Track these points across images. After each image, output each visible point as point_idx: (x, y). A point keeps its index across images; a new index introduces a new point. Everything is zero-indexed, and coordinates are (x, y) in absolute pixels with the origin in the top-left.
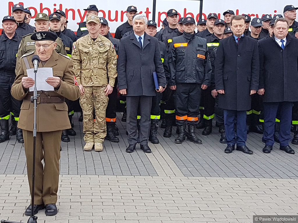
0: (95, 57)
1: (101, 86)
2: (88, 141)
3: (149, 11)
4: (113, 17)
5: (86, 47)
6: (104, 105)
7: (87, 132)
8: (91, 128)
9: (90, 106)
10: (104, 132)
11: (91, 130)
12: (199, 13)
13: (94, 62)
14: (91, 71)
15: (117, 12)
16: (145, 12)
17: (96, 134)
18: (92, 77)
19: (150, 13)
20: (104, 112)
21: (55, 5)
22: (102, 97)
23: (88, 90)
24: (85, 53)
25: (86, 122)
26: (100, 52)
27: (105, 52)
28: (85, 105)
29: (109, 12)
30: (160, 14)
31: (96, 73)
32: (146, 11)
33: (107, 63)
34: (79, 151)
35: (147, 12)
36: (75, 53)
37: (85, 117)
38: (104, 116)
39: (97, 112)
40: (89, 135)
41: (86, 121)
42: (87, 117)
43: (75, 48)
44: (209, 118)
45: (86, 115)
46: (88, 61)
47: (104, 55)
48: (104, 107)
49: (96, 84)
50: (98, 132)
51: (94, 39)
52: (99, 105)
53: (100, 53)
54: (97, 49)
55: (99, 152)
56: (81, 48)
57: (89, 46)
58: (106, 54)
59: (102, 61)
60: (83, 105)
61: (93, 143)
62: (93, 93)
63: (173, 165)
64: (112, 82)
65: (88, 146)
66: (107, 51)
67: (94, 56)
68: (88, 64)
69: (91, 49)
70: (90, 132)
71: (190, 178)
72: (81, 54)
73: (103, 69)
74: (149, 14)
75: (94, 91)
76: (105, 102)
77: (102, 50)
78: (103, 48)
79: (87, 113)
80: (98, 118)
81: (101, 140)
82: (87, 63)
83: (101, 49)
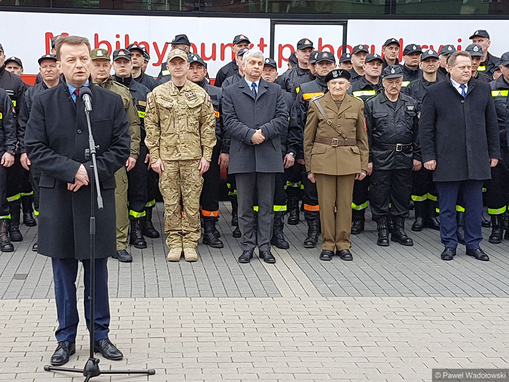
0: (182, 115)
1: (192, 160)
2: (173, 246)
3: (265, 43)
4: (208, 53)
5: (167, 100)
6: (197, 189)
7: (171, 233)
8: (177, 226)
9: (175, 191)
10: (198, 231)
11: (177, 229)
12: (341, 44)
13: (180, 122)
14: (176, 136)
15: (214, 45)
16: (258, 45)
17: (185, 235)
18: (178, 146)
19: (266, 46)
20: (198, 201)
21: (118, 36)
22: (194, 177)
23: (171, 167)
24: (166, 108)
25: (169, 216)
26: (190, 106)
27: (197, 107)
28: (168, 189)
29: (203, 45)
30: (281, 48)
31: (185, 139)
32: (259, 43)
33: (201, 125)
34: (161, 262)
35: (262, 46)
36: (151, 109)
37: (167, 208)
38: (197, 207)
39: (187, 201)
40: (174, 237)
41: (169, 214)
42: (171, 208)
43: (150, 102)
44: (360, 208)
45: (169, 206)
46: (170, 122)
47: (196, 112)
48: (197, 193)
49: (185, 156)
50: (188, 232)
51: (180, 88)
52: (190, 190)
53: (190, 108)
54: (185, 103)
55: (190, 262)
56: (159, 101)
57: (172, 98)
58: (199, 110)
59: (192, 120)
60: (165, 190)
61: (181, 249)
62: (179, 171)
63: (305, 280)
64: (208, 154)
65: (174, 253)
66: (200, 105)
67: (180, 113)
68: (172, 126)
69: (175, 102)
70: (177, 232)
71: (330, 298)
72: (160, 111)
73: (194, 133)
74: (265, 48)
75: (181, 168)
76: (198, 185)
77: (192, 104)
78: (194, 101)
79: (172, 202)
80: (187, 210)
81: (194, 243)
82: (170, 125)
83: (191, 102)
